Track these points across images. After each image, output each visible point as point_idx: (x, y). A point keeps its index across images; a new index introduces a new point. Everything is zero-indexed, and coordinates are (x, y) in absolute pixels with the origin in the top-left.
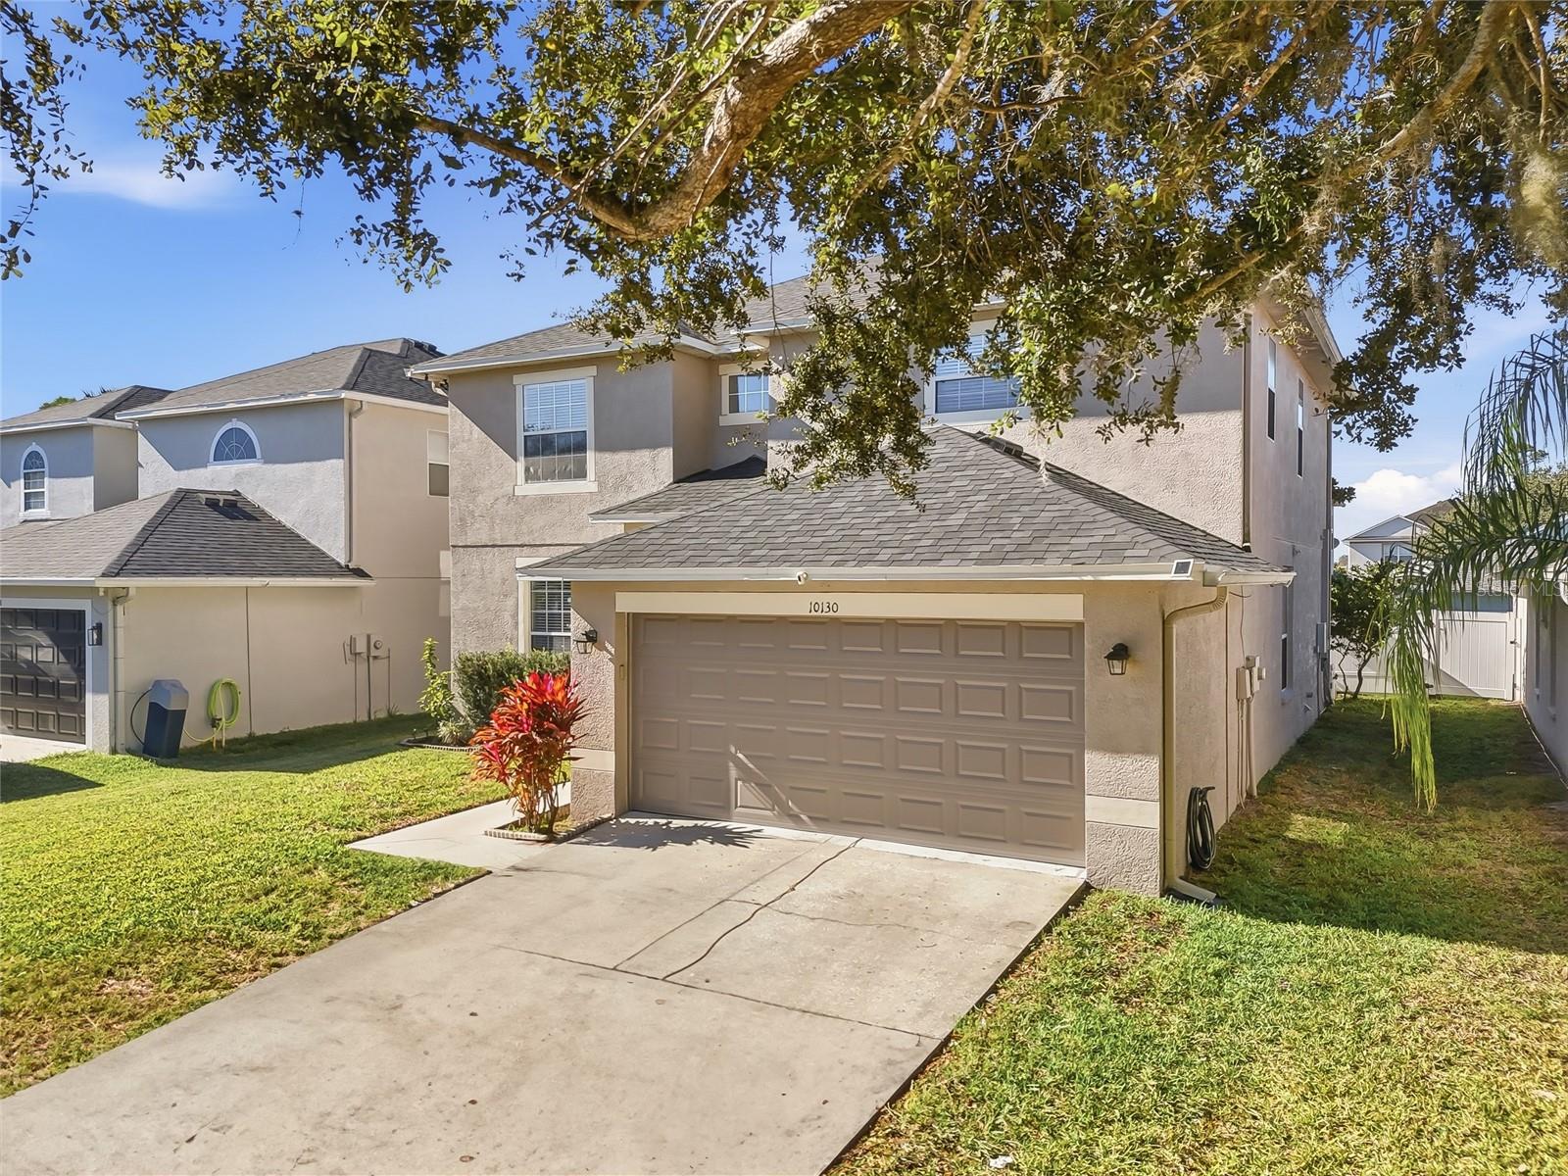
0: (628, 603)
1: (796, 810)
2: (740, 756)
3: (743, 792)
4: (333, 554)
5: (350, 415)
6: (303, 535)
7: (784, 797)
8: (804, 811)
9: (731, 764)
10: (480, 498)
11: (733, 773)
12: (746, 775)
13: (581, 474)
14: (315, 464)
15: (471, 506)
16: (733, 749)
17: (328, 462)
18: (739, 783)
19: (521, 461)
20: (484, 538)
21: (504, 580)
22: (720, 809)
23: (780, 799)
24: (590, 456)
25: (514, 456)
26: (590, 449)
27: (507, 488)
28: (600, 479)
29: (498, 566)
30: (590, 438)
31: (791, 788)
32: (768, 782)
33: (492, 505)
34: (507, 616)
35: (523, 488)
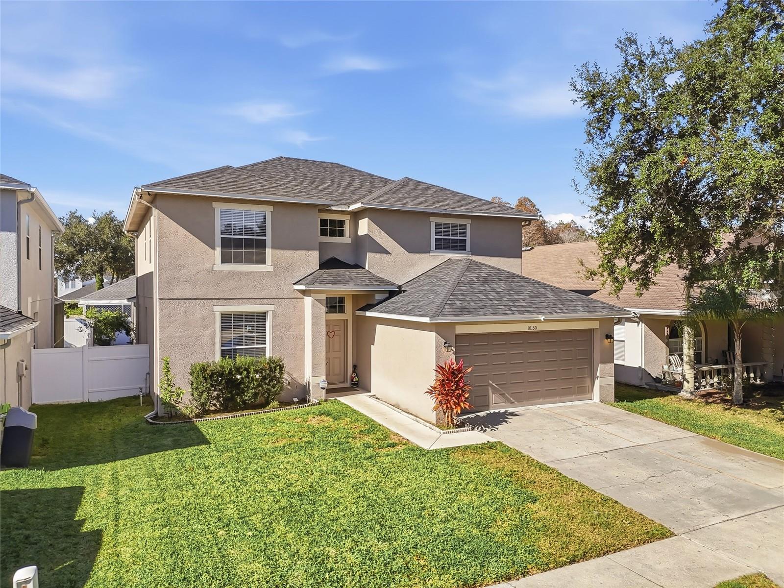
0: (460, 330)
1: (513, 400)
2: (494, 384)
3: (493, 398)
5: (19, 202)
9: (490, 388)
10: (185, 271)
11: (491, 392)
12: (495, 390)
13: (263, 261)
15: (177, 275)
16: (491, 382)
18: (493, 395)
19: (218, 250)
20: (188, 294)
21: (204, 319)
22: (487, 406)
23: (508, 397)
24: (269, 251)
25: (213, 248)
26: (269, 248)
27: (208, 266)
28: (275, 265)
29: (198, 310)
30: (269, 243)
31: (512, 393)
32: (504, 392)
33: (195, 275)
34: (207, 340)
35: (220, 267)
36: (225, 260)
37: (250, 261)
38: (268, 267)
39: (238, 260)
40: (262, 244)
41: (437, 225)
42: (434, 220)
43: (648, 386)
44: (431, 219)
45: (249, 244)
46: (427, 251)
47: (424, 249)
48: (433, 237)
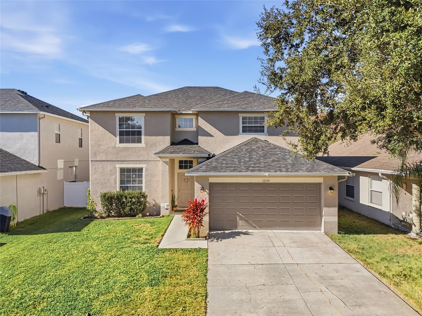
0: (212, 180)
1: (255, 225)
2: (240, 215)
3: (240, 223)
4: (33, 162)
5: (39, 119)
6: (18, 156)
7: (252, 223)
8: (257, 225)
9: (238, 217)
10: (102, 147)
11: (238, 219)
12: (241, 219)
13: (139, 142)
14: (24, 133)
15: (99, 150)
16: (238, 213)
17: (30, 133)
18: (240, 221)
19: (118, 137)
20: (104, 158)
21: (111, 171)
22: (236, 227)
23: (251, 223)
24: (143, 137)
25: (116, 136)
26: (143, 135)
27: (113, 145)
28: (146, 144)
29: (109, 166)
30: (143, 132)
31: (254, 221)
32: (248, 220)
33: (107, 149)
34: (112, 181)
35: (119, 145)
36: (121, 142)
37: (133, 142)
38: (142, 145)
39: (128, 142)
40: (139, 133)
41: (243, 118)
42: (241, 116)
43: (394, 226)
44: (240, 115)
45: (133, 133)
46: (237, 134)
47: (235, 133)
48: (241, 125)
